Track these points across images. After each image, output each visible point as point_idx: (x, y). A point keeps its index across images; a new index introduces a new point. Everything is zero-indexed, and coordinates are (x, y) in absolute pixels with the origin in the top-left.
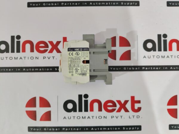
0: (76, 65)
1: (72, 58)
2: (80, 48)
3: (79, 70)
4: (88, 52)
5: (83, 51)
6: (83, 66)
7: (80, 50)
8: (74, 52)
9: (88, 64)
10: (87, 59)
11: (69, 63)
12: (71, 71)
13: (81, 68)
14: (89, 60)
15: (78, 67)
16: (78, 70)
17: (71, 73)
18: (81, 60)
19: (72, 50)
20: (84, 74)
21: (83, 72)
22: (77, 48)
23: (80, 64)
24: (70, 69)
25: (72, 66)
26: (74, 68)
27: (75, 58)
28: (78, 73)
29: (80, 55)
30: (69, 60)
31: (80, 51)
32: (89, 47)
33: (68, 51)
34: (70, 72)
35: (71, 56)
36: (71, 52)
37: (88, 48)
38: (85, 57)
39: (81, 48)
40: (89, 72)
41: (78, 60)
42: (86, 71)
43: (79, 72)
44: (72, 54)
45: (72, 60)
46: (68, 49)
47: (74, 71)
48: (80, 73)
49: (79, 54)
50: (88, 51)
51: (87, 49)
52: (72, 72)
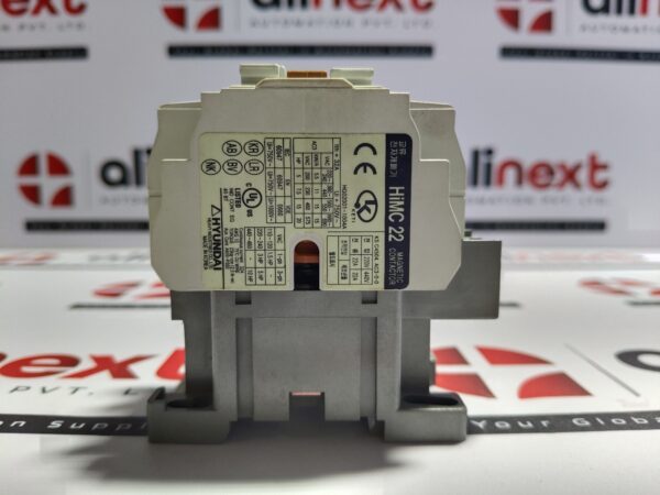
0: (282, 197)
1: (337, 165)
2: (407, 224)
3: (250, 214)
4: (380, 286)
5: (388, 245)
6: (280, 246)
7: (396, 225)
8: (377, 183)
9: (290, 285)
10: (329, 278)
11: (302, 146)
12: (243, 158)
13: (260, 231)
14: (323, 286)
15: (271, 212)
16: (244, 209)
17: (222, 158)
18: (324, 232)
19: (394, 166)
20: (216, 251)
21: (236, 246)
22: (407, 207)
23: (289, 227)
24: (254, 145)
25: (279, 163)
26: (259, 182)
27: (336, 188)
28: (226, 205)
29: (355, 225)
30: (325, 146)
31: (388, 223)
32: (410, 288)
33: (390, 138)
34: (231, 148)
35: (349, 162)
36: (379, 161)
37: (405, 282)
38: (344, 259)
39: (407, 234)
40: (230, 287)
41: (324, 208)
42: (238, 269)
43: (232, 218)
44: (365, 165)
45: (318, 166)
46: (406, 140)
47: (239, 181)
48: (227, 224)
49: (365, 215)
50: (387, 286)
51: (397, 276)
52: (233, 165)
